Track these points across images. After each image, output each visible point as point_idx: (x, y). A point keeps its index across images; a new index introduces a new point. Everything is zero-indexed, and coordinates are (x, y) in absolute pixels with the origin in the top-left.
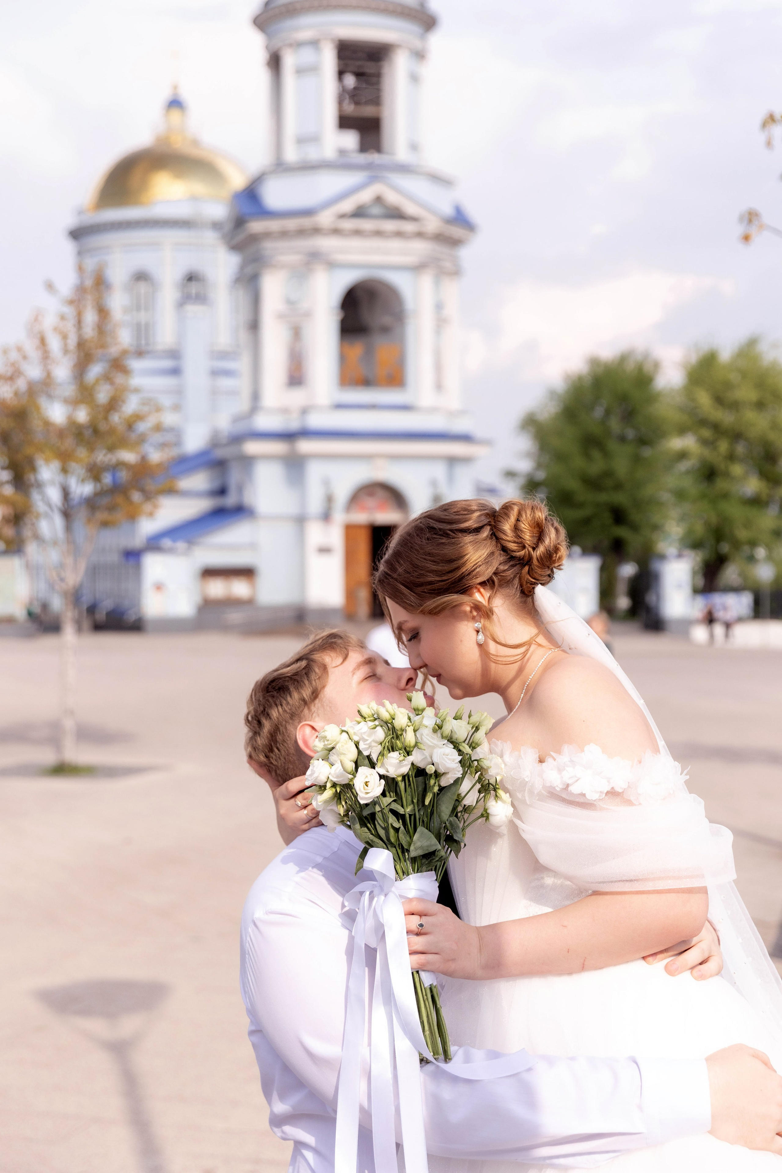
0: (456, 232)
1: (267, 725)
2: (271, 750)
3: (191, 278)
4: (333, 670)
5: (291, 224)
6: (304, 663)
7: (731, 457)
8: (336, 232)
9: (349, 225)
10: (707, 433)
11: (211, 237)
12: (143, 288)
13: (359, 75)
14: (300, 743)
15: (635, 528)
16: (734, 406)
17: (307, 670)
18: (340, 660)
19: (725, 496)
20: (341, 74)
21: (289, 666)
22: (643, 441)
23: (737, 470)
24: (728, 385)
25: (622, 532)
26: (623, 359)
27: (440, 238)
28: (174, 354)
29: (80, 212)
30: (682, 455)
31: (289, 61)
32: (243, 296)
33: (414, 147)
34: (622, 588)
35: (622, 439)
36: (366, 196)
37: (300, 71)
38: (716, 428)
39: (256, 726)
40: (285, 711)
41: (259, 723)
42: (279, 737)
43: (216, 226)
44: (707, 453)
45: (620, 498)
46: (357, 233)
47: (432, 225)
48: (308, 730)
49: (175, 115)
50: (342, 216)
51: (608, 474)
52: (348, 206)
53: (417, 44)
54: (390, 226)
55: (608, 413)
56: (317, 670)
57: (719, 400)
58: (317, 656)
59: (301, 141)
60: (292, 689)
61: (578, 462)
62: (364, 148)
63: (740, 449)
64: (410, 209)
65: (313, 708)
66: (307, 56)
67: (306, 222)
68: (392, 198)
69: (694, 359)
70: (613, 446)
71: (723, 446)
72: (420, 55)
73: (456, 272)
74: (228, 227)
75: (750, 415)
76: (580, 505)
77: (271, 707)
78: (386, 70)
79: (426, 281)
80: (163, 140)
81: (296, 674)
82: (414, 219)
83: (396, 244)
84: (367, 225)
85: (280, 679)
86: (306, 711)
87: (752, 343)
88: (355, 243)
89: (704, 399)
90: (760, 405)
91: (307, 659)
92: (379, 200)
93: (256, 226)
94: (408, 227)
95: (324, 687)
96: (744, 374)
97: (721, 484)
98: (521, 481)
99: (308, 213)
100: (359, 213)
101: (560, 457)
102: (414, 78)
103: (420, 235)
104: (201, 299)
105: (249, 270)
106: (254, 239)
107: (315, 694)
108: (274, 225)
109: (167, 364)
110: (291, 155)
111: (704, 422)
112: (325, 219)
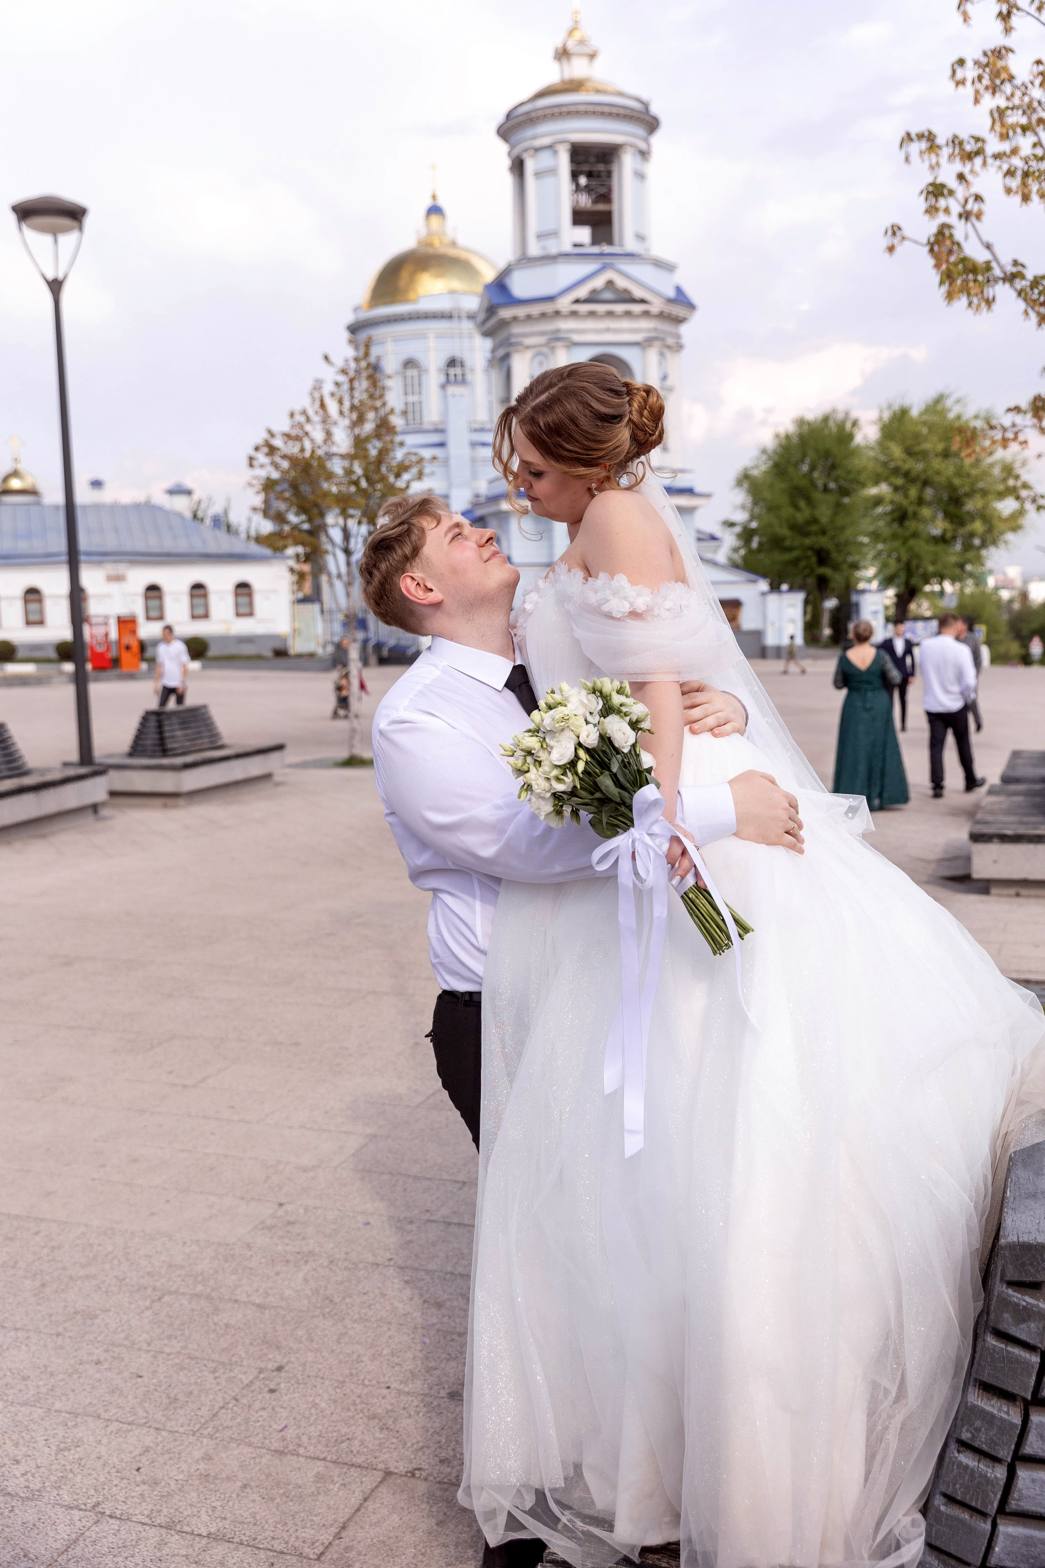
0: (677, 311)
1: (377, 576)
2: (381, 598)
3: (452, 363)
4: (429, 532)
5: (535, 310)
6: (406, 526)
7: (920, 501)
8: (574, 314)
9: (584, 308)
10: (900, 481)
11: (468, 326)
12: (412, 372)
13: (590, 175)
14: (404, 590)
15: (836, 567)
16: (923, 455)
17: (408, 532)
18: (435, 524)
19: (915, 535)
20: (575, 175)
21: (393, 528)
22: (844, 492)
23: (926, 512)
24: (917, 436)
25: (826, 571)
26: (826, 419)
27: (662, 316)
28: (439, 430)
29: (356, 309)
30: (878, 501)
31: (530, 166)
32: (496, 376)
33: (641, 238)
34: (826, 619)
35: (826, 489)
36: (599, 282)
37: (538, 174)
38: (906, 475)
39: (368, 577)
40: (391, 565)
41: (371, 574)
42: (387, 587)
43: (471, 317)
44: (899, 498)
45: (823, 542)
46: (592, 314)
47: (656, 306)
48: (409, 580)
49: (435, 220)
50: (577, 301)
51: (815, 521)
52: (582, 292)
53: (642, 145)
54: (620, 308)
55: (813, 468)
56: (416, 532)
57: (910, 452)
58: (414, 521)
59: (540, 236)
60: (397, 547)
61: (787, 511)
62: (596, 240)
63: (929, 493)
64: (638, 293)
65: (414, 564)
66: (545, 160)
67: (548, 308)
68: (621, 283)
69: (886, 416)
70: (818, 496)
71: (913, 492)
72: (644, 154)
73: (679, 347)
74: (482, 316)
75: (937, 463)
76: (790, 549)
77: (380, 562)
78: (615, 168)
79: (652, 355)
80: (426, 243)
81: (400, 535)
82: (643, 301)
83: (625, 324)
84: (601, 308)
85: (387, 539)
86: (408, 565)
87: (939, 399)
88: (590, 324)
89: (897, 451)
90: (946, 454)
91: (408, 523)
92: (610, 283)
93: (505, 313)
94: (637, 308)
95: (423, 546)
96: (931, 427)
97: (911, 525)
98: (738, 529)
99: (550, 299)
100: (593, 298)
101: (772, 508)
102: (640, 176)
103: (646, 314)
104: (463, 381)
105: (501, 352)
106: (504, 324)
107: (416, 551)
108: (521, 312)
109: (435, 438)
110: (534, 249)
111: (896, 471)
112: (564, 304)
